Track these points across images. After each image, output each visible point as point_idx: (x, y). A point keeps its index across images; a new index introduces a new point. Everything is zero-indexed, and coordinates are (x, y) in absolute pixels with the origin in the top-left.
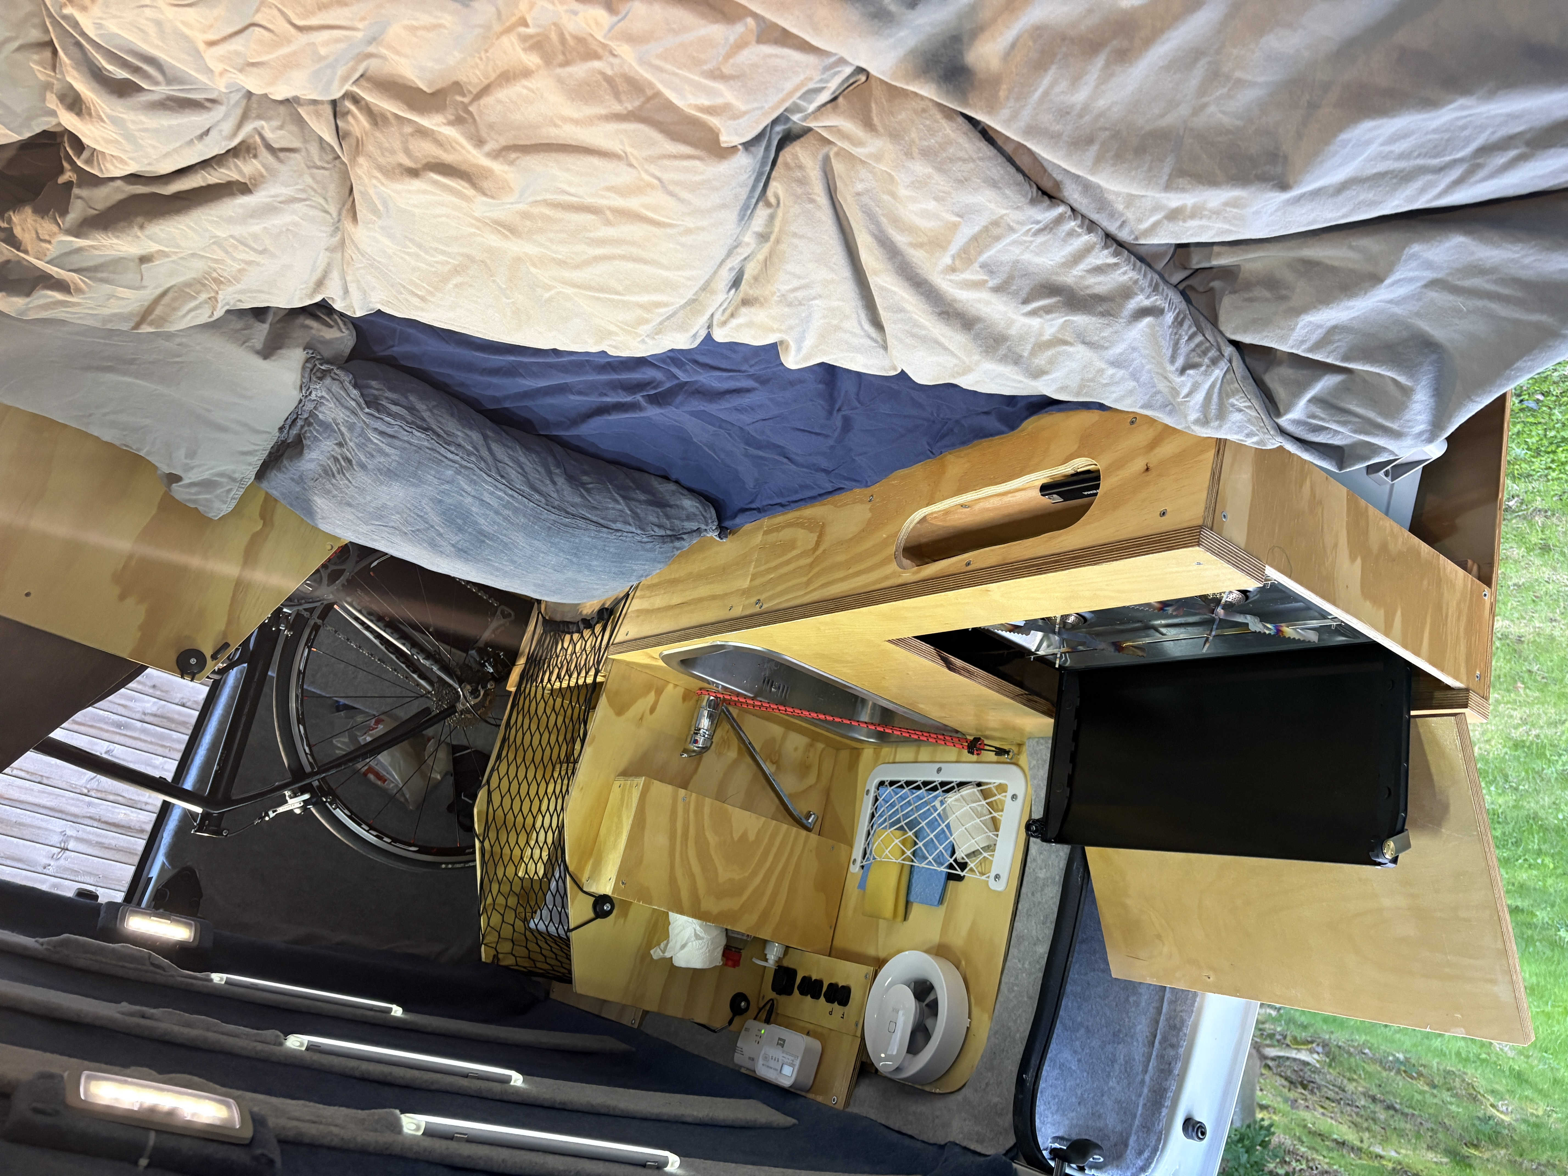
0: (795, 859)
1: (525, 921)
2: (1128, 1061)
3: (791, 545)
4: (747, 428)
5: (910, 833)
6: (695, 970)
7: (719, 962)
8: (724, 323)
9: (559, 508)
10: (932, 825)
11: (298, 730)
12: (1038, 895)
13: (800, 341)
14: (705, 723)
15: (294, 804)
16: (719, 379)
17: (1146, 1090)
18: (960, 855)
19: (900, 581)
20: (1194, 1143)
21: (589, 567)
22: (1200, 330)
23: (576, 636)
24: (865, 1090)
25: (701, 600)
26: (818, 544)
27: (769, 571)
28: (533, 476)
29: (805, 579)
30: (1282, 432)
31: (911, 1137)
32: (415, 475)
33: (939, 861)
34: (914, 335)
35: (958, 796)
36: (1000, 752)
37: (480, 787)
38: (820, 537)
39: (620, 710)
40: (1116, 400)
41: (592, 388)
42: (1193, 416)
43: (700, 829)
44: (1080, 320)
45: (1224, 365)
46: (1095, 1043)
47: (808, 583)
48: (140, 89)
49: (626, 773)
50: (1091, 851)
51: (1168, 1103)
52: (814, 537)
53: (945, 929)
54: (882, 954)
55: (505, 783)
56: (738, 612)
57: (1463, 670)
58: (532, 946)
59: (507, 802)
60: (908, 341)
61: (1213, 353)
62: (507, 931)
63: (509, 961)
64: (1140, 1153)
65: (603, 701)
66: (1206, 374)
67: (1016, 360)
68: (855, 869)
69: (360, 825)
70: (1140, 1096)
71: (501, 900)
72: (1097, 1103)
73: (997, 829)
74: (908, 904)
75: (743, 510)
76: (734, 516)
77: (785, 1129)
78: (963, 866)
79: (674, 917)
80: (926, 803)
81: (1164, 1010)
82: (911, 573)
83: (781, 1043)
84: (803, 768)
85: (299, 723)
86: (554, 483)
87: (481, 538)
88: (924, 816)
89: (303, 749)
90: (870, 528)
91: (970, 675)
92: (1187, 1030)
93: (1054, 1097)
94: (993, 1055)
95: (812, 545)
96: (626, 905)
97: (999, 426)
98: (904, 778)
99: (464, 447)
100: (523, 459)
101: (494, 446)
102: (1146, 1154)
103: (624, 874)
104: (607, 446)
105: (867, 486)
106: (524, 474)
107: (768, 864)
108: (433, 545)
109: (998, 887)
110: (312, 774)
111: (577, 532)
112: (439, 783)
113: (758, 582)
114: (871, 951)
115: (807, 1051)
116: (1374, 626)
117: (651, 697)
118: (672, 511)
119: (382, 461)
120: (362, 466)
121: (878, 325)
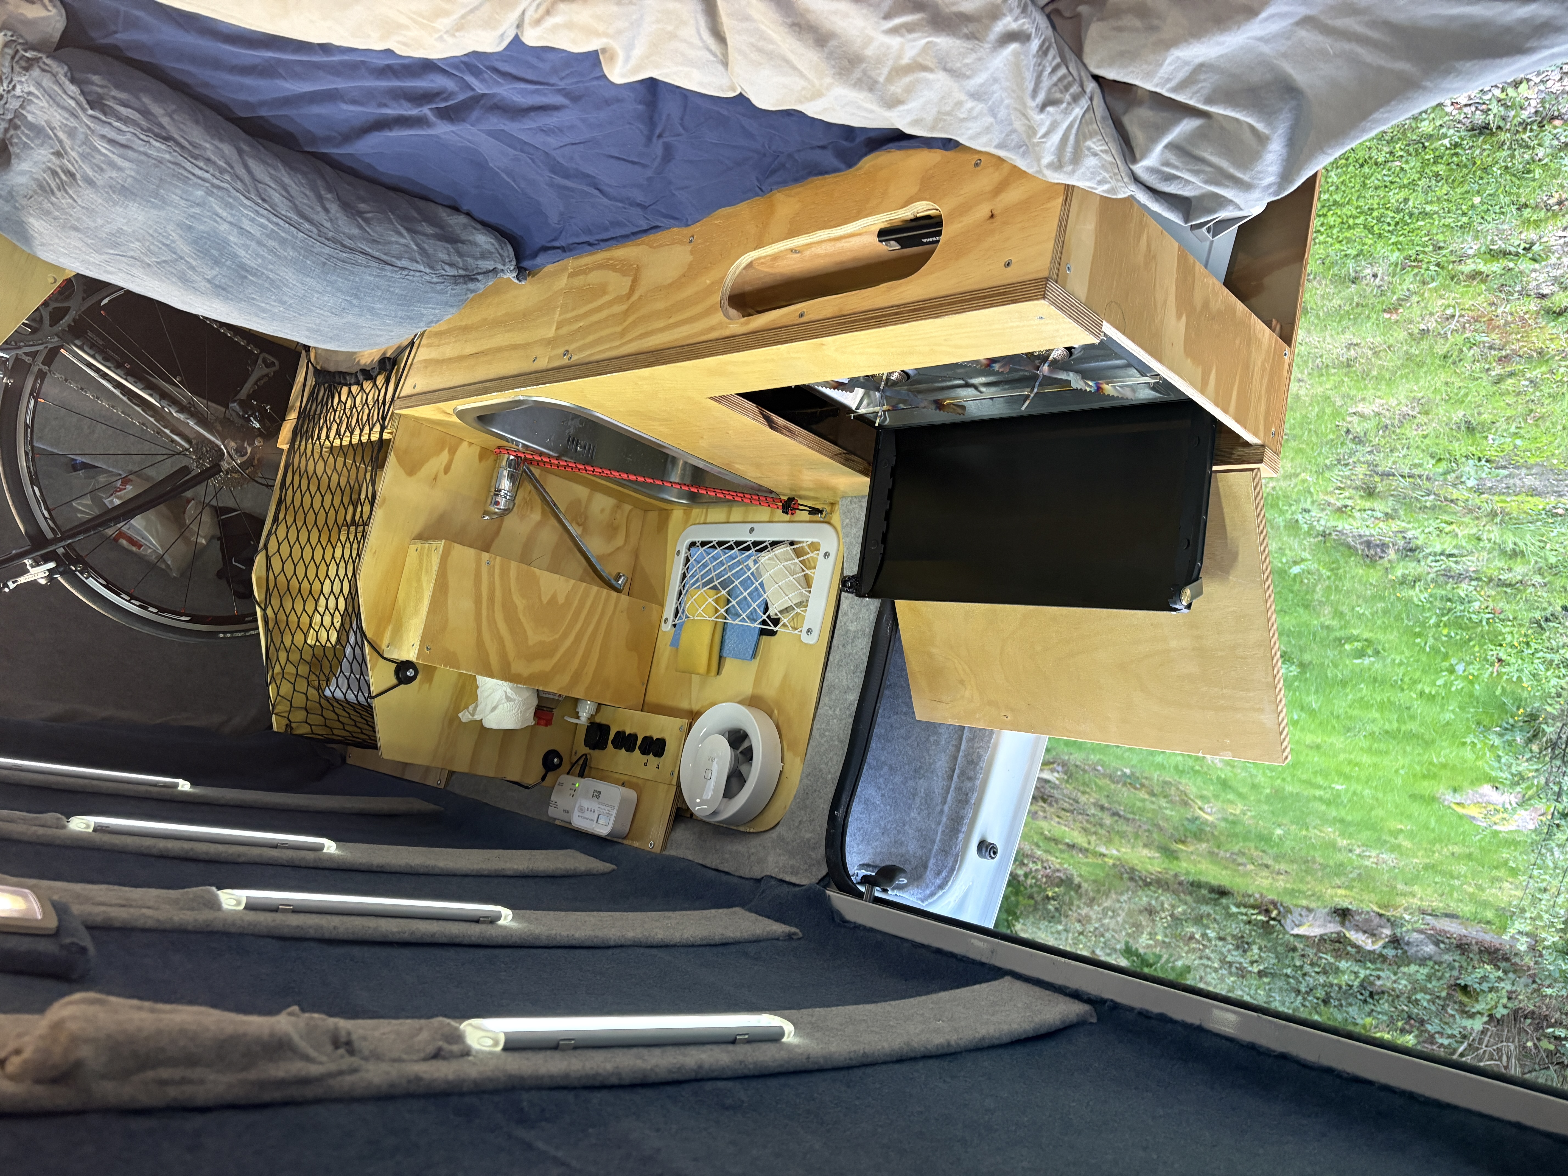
0: (606, 619)
1: (319, 688)
2: (929, 794)
3: (603, 289)
4: (553, 153)
5: (724, 592)
6: (506, 731)
7: (531, 722)
8: (538, 22)
9: (334, 240)
10: (746, 583)
11: (31, 492)
12: (849, 647)
13: (629, 48)
14: (506, 483)
15: (38, 574)
16: (523, 92)
17: (944, 819)
18: (772, 611)
19: (727, 333)
20: (986, 862)
21: (371, 311)
22: (1064, 61)
23: (355, 389)
24: (682, 834)
25: (499, 350)
26: (632, 290)
27: (577, 319)
28: (301, 202)
29: (619, 329)
30: (1136, 180)
31: (727, 873)
32: (156, 195)
33: (752, 618)
35: (771, 555)
36: (814, 511)
37: (256, 552)
38: (635, 281)
39: (411, 470)
40: (971, 138)
41: (368, 96)
42: (1048, 158)
43: (506, 592)
44: (944, 42)
45: (1084, 103)
46: (898, 779)
47: (623, 334)
49: (421, 537)
50: (900, 605)
51: (964, 829)
52: (627, 281)
53: (757, 682)
54: (696, 707)
55: (285, 547)
56: (542, 363)
57: (1262, 427)
58: (328, 714)
59: (289, 567)
61: (1075, 89)
62: (299, 700)
63: (304, 730)
64: (939, 873)
65: (392, 460)
66: (1066, 112)
67: (869, 84)
68: (667, 628)
69: (118, 595)
70: (939, 824)
71: (290, 669)
72: (899, 832)
73: (809, 586)
74: (721, 659)
75: (545, 249)
76: (535, 255)
77: (603, 874)
78: (776, 622)
79: (481, 680)
80: (739, 563)
81: (963, 747)
82: (738, 325)
83: (597, 794)
84: (611, 529)
85: (32, 484)
86: (327, 211)
87: (242, 272)
88: (737, 575)
89: (41, 514)
90: (691, 273)
91: (791, 434)
92: (983, 764)
93: (859, 829)
94: (804, 796)
95: (625, 290)
97: (836, 163)
98: (714, 539)
99: (214, 163)
100: (287, 180)
101: (251, 163)
102: (944, 874)
103: (428, 640)
104: (388, 169)
105: (687, 225)
106: (290, 198)
107: (578, 626)
108: (184, 280)
109: (811, 640)
110: (55, 541)
111: (356, 269)
112: (205, 548)
113: (564, 330)
114: (685, 705)
115: (623, 801)
116: (1193, 384)
117: (445, 455)
118: (464, 248)
119: (114, 174)
120: (90, 182)
121: (719, 36)
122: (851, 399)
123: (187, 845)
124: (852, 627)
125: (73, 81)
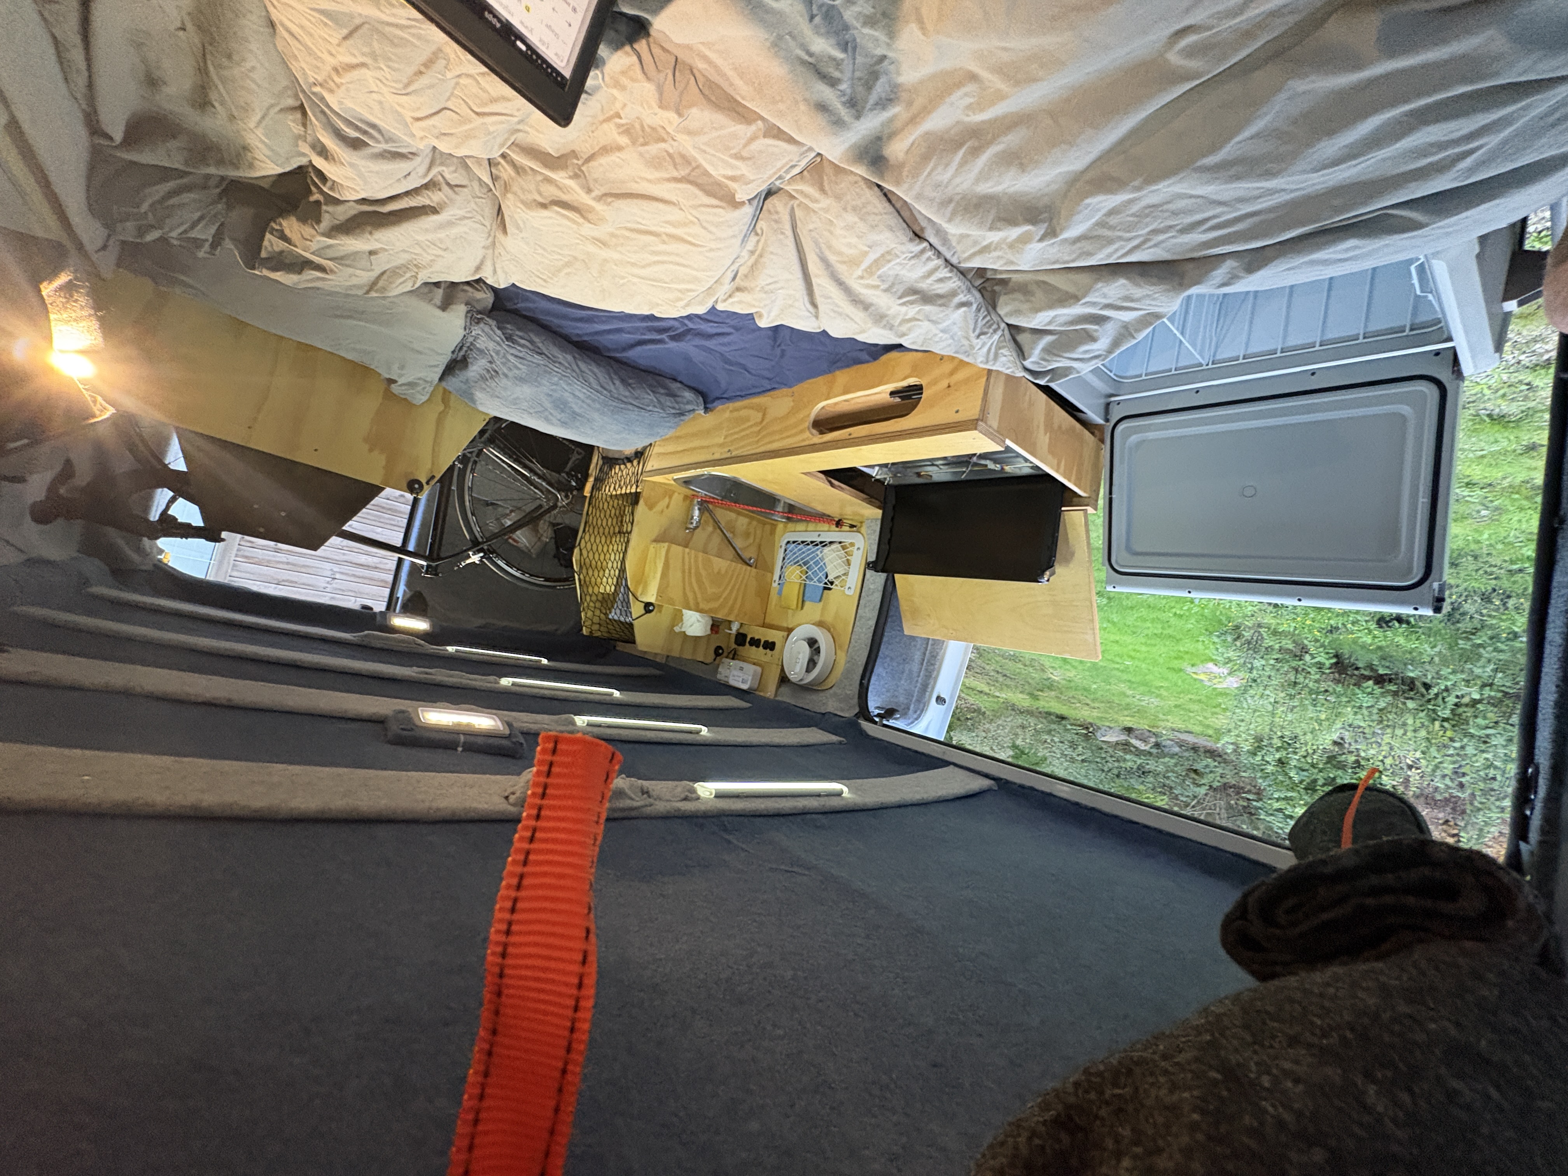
0: (745, 581)
1: (606, 614)
2: (911, 671)
3: (747, 419)
4: (727, 354)
5: (804, 568)
6: (697, 637)
7: (709, 632)
8: (725, 300)
9: (618, 399)
10: (817, 563)
11: (473, 521)
12: (870, 598)
13: (769, 313)
14: (696, 513)
15: (475, 558)
16: (714, 328)
17: (919, 685)
18: (830, 578)
19: (812, 442)
20: (940, 706)
21: (634, 432)
22: (989, 313)
23: (622, 467)
24: (784, 689)
25: (695, 449)
26: (763, 420)
27: (734, 434)
28: (602, 379)
29: (755, 440)
31: (807, 710)
32: (536, 380)
33: (819, 581)
34: (835, 312)
35: (830, 548)
36: (852, 526)
37: (573, 547)
38: (764, 415)
39: (651, 507)
41: (636, 330)
43: (697, 568)
44: (928, 308)
45: (1000, 333)
46: (895, 664)
47: (758, 441)
48: (368, 145)
49: (656, 541)
50: (897, 576)
51: (929, 690)
52: (760, 415)
53: (822, 614)
54: (791, 626)
55: (589, 545)
56: (717, 456)
57: (1088, 488)
58: (610, 627)
59: (591, 555)
60: (832, 314)
61: (995, 326)
62: (596, 620)
63: (598, 634)
64: (916, 712)
65: (641, 502)
66: (990, 338)
67: (889, 326)
68: (775, 585)
69: (511, 568)
70: (916, 686)
71: (592, 604)
72: (895, 691)
73: (849, 565)
74: (803, 601)
75: (718, 398)
76: (713, 401)
77: (746, 709)
78: (832, 583)
79: (684, 611)
80: (813, 552)
81: (929, 648)
82: (818, 439)
83: (741, 669)
84: (747, 535)
85: (471, 515)
87: (575, 415)
88: (812, 559)
89: (476, 530)
90: (793, 411)
91: (842, 489)
92: (939, 657)
93: (876, 690)
94: (847, 672)
95: (759, 420)
96: (661, 606)
97: (865, 359)
98: (800, 540)
102: (918, 713)
103: (661, 592)
104: (643, 363)
105: (790, 387)
107: (732, 584)
108: (547, 420)
109: (850, 593)
110: (483, 543)
112: (547, 543)
113: (729, 439)
114: (785, 625)
115: (755, 671)
116: (1052, 468)
117: (667, 500)
118: (679, 399)
119: (517, 372)
120: (506, 376)
121: (814, 305)
122: (873, 472)
123: (553, 692)
124: (872, 587)
125: (499, 328)
